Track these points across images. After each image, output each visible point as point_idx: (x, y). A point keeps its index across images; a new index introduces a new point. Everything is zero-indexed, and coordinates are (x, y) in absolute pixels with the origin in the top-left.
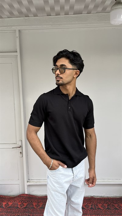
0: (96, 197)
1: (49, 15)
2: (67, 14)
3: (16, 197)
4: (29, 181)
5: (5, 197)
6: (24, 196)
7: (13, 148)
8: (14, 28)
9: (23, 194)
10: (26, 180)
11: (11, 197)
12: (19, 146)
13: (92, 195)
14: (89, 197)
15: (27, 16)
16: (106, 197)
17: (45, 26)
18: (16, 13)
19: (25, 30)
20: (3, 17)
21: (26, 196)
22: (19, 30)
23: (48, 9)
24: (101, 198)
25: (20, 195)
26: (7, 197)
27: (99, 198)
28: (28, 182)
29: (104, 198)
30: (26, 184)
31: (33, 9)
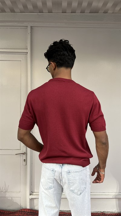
0: (106, 213)
1: (64, 12)
2: (83, 12)
3: (16, 212)
4: (32, 193)
5: (4, 212)
6: (26, 211)
7: (16, 155)
8: (25, 24)
9: (25, 209)
10: (28, 192)
11: (11, 212)
12: (23, 153)
13: (102, 211)
14: (99, 213)
15: (41, 12)
16: (118, 213)
17: (59, 24)
18: (30, 7)
19: (37, 27)
20: (16, 10)
21: (28, 211)
22: (31, 27)
23: (65, 4)
24: (112, 214)
25: (21, 210)
26: (6, 212)
27: (110, 214)
28: (30, 195)
29: (115, 214)
30: (29, 197)
31: (49, 4)
